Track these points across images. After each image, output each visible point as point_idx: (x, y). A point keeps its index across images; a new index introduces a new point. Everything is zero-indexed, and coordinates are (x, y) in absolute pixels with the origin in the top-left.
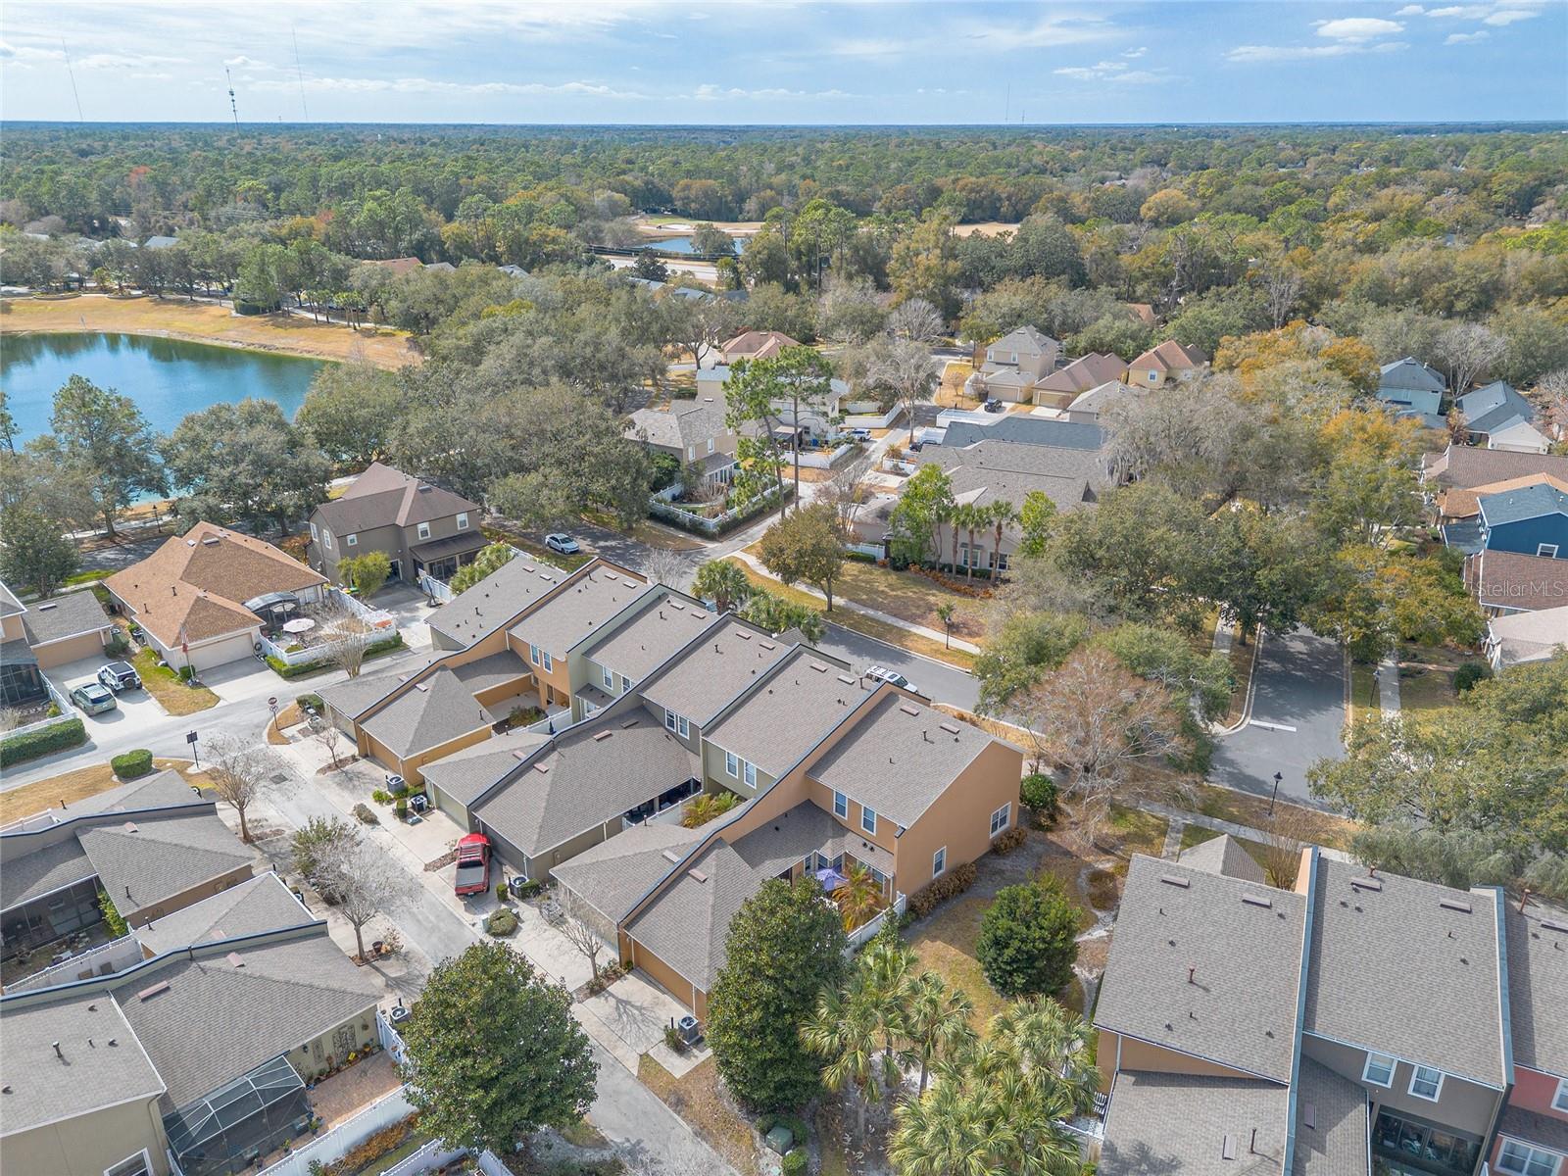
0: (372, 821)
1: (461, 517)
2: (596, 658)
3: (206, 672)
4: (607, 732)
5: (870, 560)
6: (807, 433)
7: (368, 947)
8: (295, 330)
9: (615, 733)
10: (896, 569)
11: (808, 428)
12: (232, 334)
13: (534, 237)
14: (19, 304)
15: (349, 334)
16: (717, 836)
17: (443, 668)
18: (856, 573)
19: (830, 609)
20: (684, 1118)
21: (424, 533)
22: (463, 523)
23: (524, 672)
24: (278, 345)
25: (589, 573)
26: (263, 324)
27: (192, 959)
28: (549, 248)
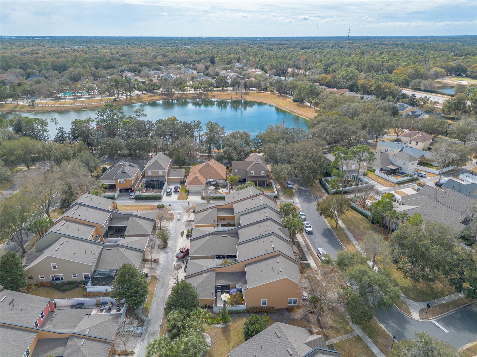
0: (182, 235)
1: (263, 172)
2: (241, 217)
3: (191, 192)
4: (226, 236)
5: (367, 217)
6: (401, 169)
7: (153, 259)
8: (302, 108)
9: (228, 236)
10: (373, 223)
11: (401, 168)
12: (287, 107)
13: (383, 86)
14: (252, 93)
15: (313, 111)
16: (214, 269)
17: (216, 208)
18: (359, 219)
19: (336, 227)
20: (163, 321)
21: (252, 174)
22: (263, 173)
23: (232, 214)
24: (295, 112)
25: (257, 196)
26: (296, 105)
27: (118, 246)
28: (387, 90)
